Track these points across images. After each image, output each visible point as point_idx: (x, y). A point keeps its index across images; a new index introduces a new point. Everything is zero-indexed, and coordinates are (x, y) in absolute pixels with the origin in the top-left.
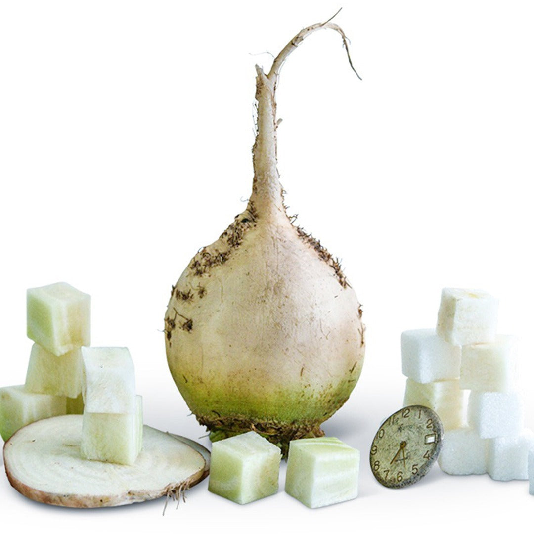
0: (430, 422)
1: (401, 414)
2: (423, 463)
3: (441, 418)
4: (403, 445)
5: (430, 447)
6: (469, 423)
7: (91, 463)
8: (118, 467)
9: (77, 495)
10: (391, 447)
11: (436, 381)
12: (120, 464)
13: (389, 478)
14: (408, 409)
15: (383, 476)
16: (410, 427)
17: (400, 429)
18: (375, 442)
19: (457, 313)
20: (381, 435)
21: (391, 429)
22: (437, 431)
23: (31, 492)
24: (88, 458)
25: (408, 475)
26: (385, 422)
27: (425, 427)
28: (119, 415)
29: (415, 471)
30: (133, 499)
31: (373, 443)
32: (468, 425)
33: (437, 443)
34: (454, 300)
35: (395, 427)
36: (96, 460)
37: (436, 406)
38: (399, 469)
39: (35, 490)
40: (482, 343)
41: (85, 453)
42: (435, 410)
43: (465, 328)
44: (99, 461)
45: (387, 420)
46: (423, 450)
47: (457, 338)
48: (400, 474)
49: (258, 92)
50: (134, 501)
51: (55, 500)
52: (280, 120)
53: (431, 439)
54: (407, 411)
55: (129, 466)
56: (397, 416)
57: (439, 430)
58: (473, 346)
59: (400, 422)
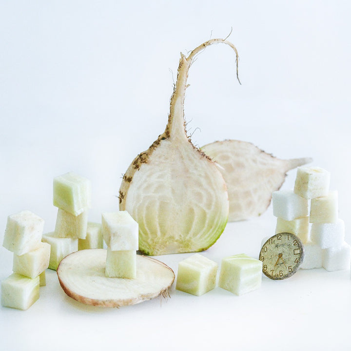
0: (295, 242)
1: (276, 238)
2: (294, 265)
3: (301, 239)
4: (280, 255)
5: (298, 256)
6: (312, 240)
7: (112, 279)
8: (128, 280)
9: (113, 300)
10: (273, 257)
11: (296, 219)
12: (128, 278)
13: (274, 274)
14: (280, 234)
15: (270, 273)
16: (283, 245)
17: (277, 246)
18: (262, 254)
19: (310, 182)
20: (265, 250)
21: (271, 247)
22: (300, 247)
23: (85, 300)
24: (110, 276)
25: (286, 272)
26: (266, 243)
27: (293, 245)
28: (128, 251)
29: (290, 270)
30: (143, 299)
31: (260, 255)
32: (311, 241)
33: (301, 254)
34: (307, 174)
35: (273, 245)
36: (114, 277)
37: (296, 232)
38: (280, 269)
39: (88, 298)
40: (322, 197)
41: (108, 274)
42: (296, 235)
43: (313, 190)
44: (117, 277)
45: (267, 241)
46: (294, 258)
47: (309, 195)
48: (281, 272)
49: (180, 67)
50: (144, 300)
51: (100, 304)
52: (189, 85)
53: (298, 252)
54: (280, 236)
55: (134, 279)
56: (274, 239)
57: (301, 246)
58: (317, 199)
59: (276, 242)
